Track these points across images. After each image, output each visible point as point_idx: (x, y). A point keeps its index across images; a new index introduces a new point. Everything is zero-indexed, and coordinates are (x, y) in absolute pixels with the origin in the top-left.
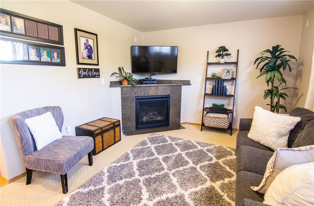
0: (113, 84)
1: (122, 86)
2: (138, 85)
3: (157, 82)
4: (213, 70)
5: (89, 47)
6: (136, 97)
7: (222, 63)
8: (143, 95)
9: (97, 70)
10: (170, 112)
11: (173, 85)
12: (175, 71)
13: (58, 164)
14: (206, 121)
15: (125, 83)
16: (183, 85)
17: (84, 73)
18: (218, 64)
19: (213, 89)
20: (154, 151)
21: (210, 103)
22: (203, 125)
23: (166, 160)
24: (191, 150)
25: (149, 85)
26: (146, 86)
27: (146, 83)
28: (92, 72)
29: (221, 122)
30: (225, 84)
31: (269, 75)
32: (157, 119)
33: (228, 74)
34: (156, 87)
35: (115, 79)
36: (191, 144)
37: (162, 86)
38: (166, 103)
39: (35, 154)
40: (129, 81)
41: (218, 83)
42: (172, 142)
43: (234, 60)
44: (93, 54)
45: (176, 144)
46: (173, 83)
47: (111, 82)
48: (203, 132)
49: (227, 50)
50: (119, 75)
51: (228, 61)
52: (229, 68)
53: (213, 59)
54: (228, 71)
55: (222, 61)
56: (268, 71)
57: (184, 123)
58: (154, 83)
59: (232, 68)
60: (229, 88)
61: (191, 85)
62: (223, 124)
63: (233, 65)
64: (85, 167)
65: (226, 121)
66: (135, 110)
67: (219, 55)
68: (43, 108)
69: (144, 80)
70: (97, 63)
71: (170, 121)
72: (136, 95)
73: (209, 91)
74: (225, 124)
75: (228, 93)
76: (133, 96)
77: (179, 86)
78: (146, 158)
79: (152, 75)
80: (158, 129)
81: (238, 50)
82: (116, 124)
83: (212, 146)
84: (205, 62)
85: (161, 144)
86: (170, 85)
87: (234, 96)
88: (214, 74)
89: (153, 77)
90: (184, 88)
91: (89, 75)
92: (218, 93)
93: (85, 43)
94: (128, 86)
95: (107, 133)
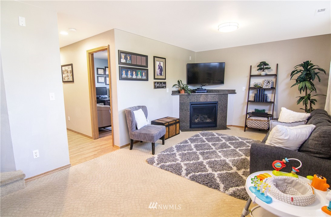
0: (174, 93)
1: (181, 94)
2: (192, 94)
3: (207, 92)
4: (255, 81)
5: (161, 68)
6: (190, 102)
7: (263, 75)
8: (196, 101)
9: (165, 83)
10: (218, 116)
11: (220, 93)
12: (222, 82)
13: (151, 136)
14: (249, 123)
15: (183, 92)
16: (229, 94)
17: (157, 85)
18: (260, 76)
19: (255, 96)
20: (205, 140)
21: (252, 108)
22: (246, 126)
23: (214, 145)
24: (234, 141)
25: (201, 94)
26: (198, 95)
27: (197, 92)
28: (162, 84)
29: (261, 124)
30: (266, 92)
31: (301, 84)
32: (207, 121)
33: (268, 84)
34: (206, 95)
35: (175, 89)
36: (234, 138)
37: (211, 94)
38: (215, 108)
39: (137, 131)
40: (186, 90)
41: (259, 92)
42: (219, 136)
43: (273, 72)
44: (163, 72)
45: (222, 137)
46: (221, 92)
47: (172, 91)
48: (246, 132)
49: (268, 65)
50: (178, 86)
51: (268, 74)
52: (269, 79)
53: (255, 72)
54: (269, 82)
55: (263, 73)
56: (300, 82)
57: (229, 125)
58: (205, 92)
59: (273, 79)
60: (270, 96)
61: (236, 93)
62: (263, 125)
63: (273, 77)
64: (160, 145)
65: (266, 123)
66: (189, 113)
67: (261, 69)
68: (137, 106)
69: (196, 90)
70: (165, 78)
71: (218, 123)
72: (191, 101)
73: (251, 99)
74: (265, 125)
75: (269, 100)
76: (188, 102)
77: (226, 94)
78: (200, 143)
79: (203, 86)
80: (208, 129)
81: (277, 64)
82: (177, 121)
83: (251, 140)
84: (248, 74)
85: (210, 137)
86: (218, 93)
87: (273, 103)
88: (256, 84)
89: (204, 88)
90: (230, 96)
91: (160, 86)
92: (259, 100)
93: (159, 65)
94: (185, 94)
95: (171, 126)
